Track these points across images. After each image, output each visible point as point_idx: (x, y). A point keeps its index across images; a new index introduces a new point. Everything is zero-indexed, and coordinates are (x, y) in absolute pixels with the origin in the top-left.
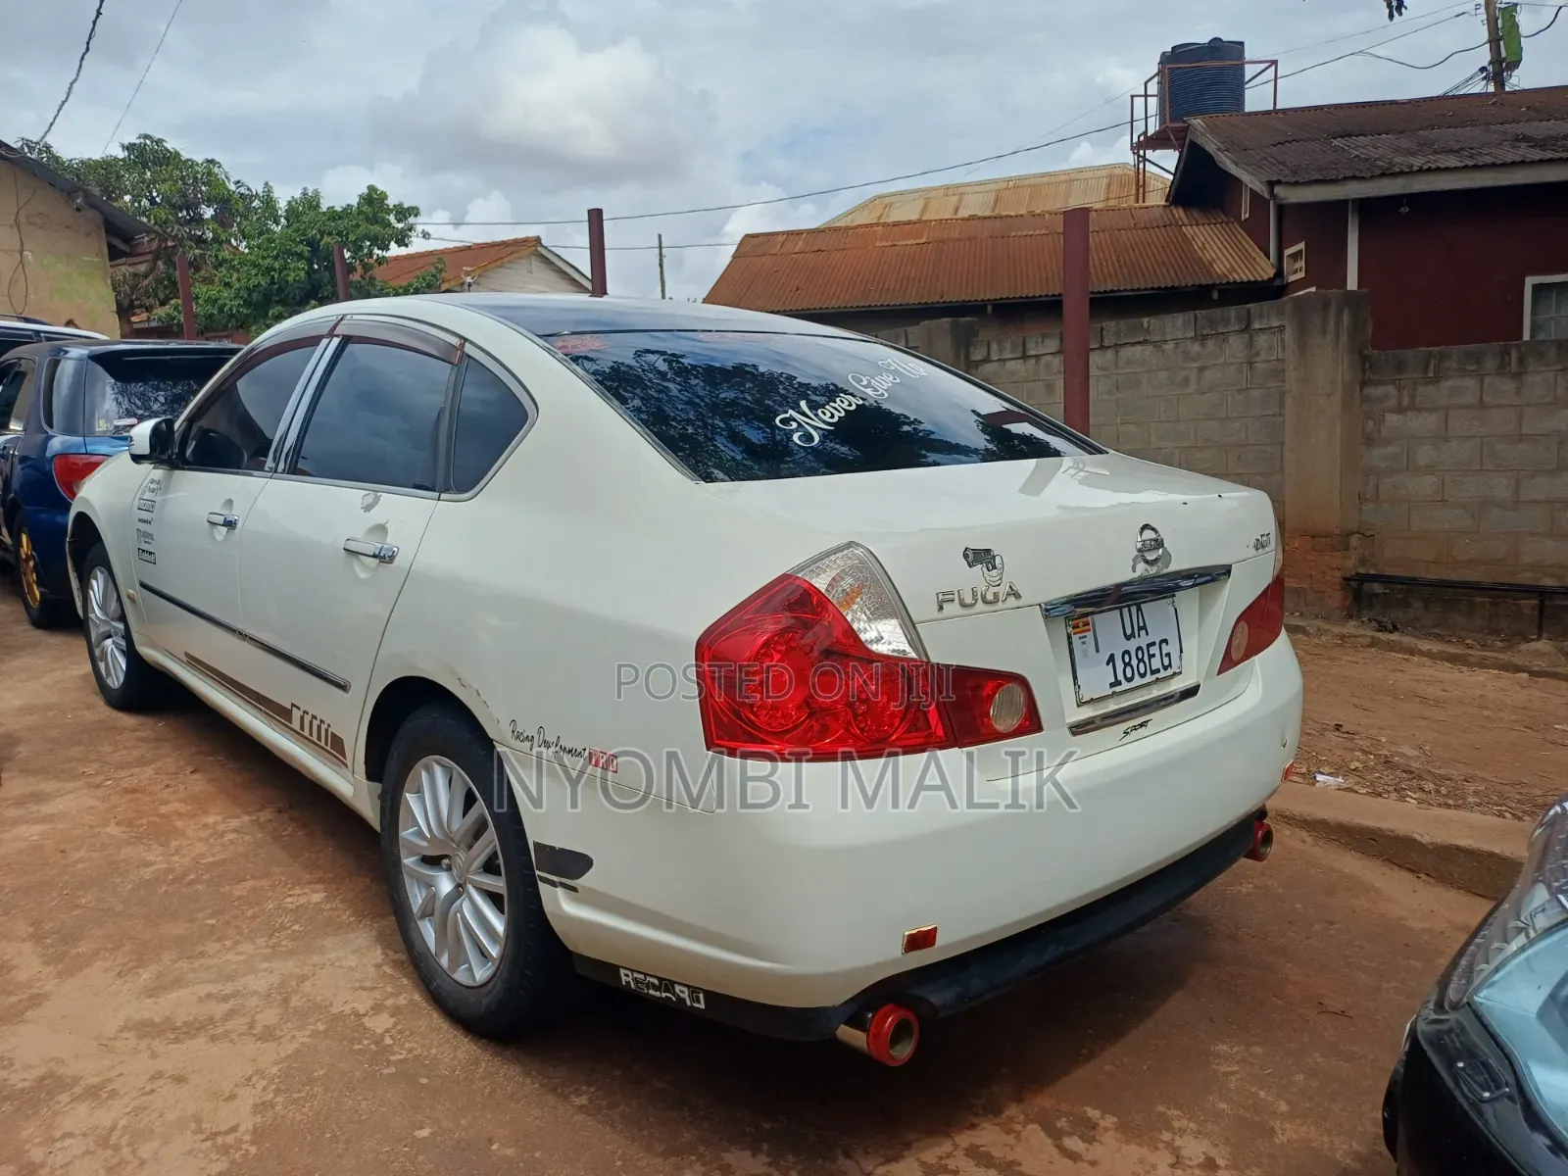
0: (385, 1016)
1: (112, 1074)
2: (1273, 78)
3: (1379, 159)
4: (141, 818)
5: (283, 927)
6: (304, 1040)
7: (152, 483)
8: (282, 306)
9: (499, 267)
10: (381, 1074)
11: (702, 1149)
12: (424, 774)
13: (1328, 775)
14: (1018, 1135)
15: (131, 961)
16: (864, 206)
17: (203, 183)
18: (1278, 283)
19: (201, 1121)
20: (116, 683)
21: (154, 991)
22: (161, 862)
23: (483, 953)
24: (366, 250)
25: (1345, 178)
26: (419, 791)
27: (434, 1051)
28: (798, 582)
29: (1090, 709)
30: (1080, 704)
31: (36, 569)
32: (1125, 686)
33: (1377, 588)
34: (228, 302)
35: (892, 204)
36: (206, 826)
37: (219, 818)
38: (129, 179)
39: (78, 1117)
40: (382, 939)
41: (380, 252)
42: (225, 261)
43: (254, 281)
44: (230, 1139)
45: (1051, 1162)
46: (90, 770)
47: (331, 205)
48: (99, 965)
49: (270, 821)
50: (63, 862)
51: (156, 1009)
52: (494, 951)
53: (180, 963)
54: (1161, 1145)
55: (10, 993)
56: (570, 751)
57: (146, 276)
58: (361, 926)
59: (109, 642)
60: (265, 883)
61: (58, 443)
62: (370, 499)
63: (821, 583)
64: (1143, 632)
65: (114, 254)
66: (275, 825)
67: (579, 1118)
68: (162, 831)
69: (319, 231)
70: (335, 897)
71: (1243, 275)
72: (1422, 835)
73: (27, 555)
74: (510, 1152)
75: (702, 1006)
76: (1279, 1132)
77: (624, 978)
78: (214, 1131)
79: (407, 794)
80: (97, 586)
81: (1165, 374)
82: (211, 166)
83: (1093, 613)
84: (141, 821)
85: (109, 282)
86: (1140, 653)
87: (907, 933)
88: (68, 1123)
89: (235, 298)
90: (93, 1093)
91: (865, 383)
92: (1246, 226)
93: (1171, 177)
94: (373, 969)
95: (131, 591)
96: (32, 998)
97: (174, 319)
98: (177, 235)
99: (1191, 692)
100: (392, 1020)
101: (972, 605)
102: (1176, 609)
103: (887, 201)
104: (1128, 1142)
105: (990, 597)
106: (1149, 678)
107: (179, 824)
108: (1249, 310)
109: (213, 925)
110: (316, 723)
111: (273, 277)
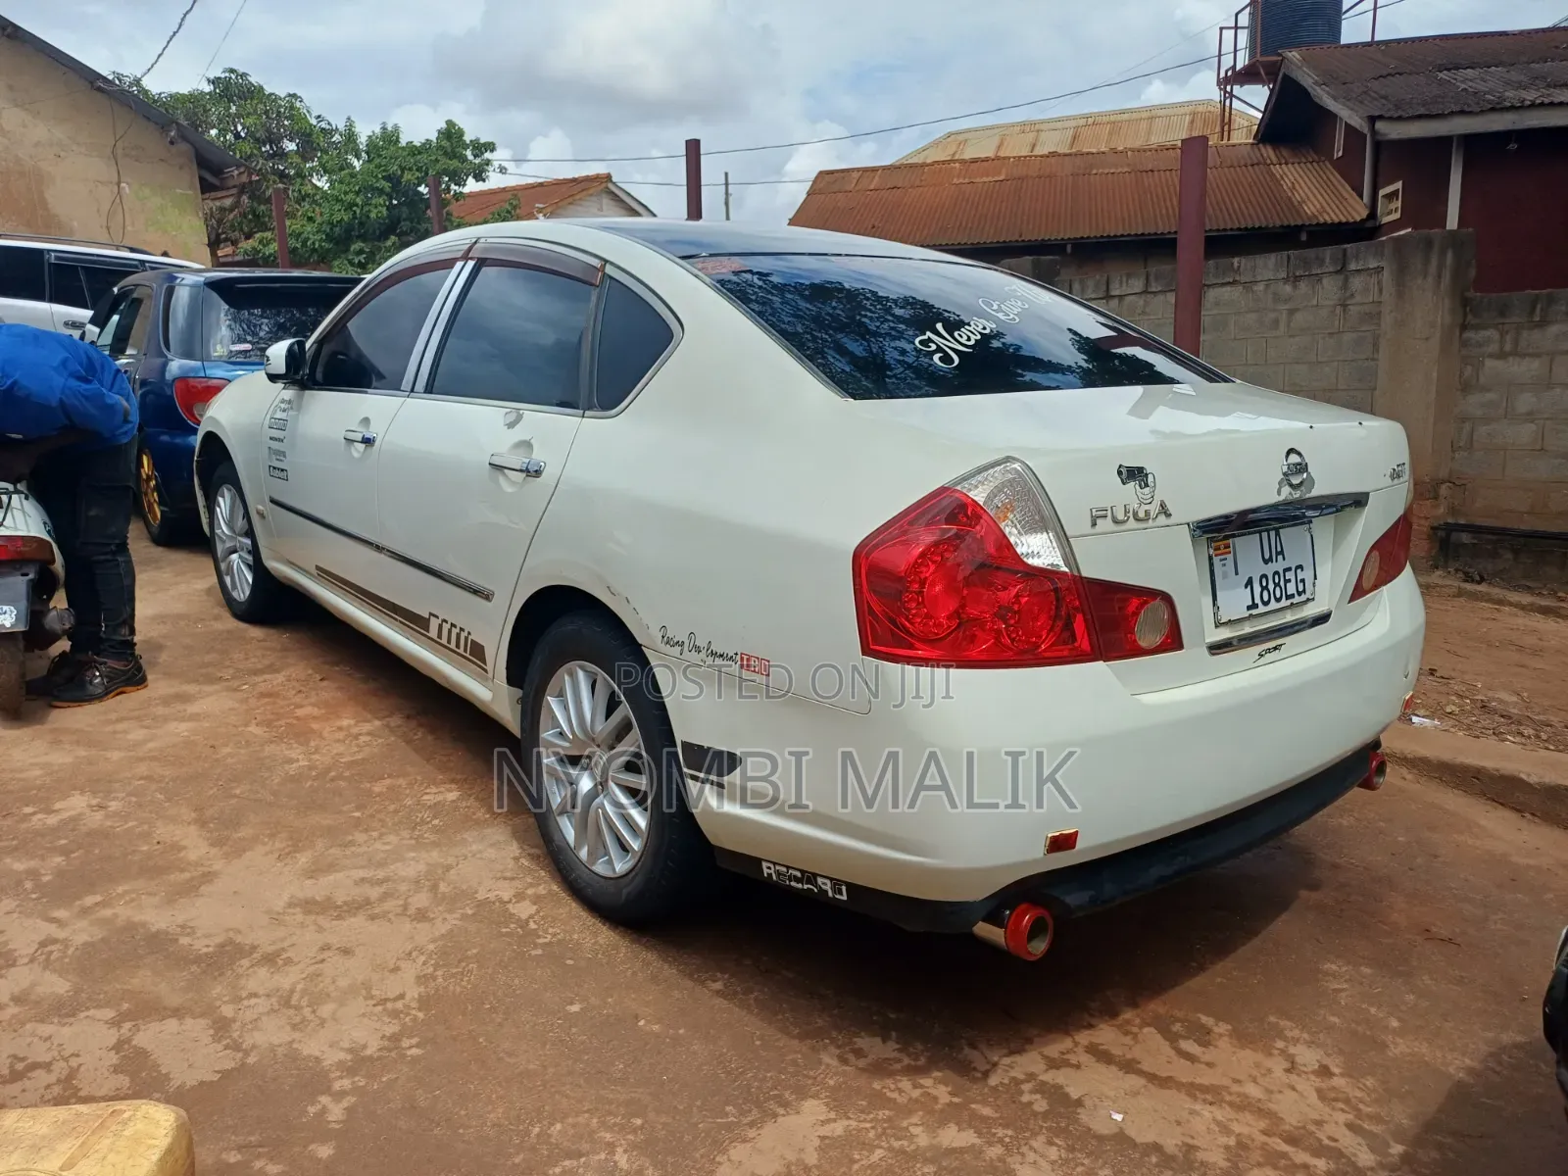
0: (527, 903)
1: (286, 944)
2: (1372, 7)
3: (1488, 93)
4: (278, 720)
5: (423, 822)
6: (455, 922)
7: (282, 402)
8: (363, 242)
9: (570, 204)
10: (530, 955)
11: (834, 1034)
12: (567, 678)
13: (1423, 717)
14: (1135, 1036)
15: (288, 846)
16: (936, 143)
17: (286, 118)
18: (1370, 224)
19: (371, 989)
20: (242, 595)
21: (313, 872)
22: (303, 760)
23: (624, 847)
24: (443, 186)
25: (1452, 113)
26: (561, 694)
27: (576, 936)
28: (957, 495)
29: (1228, 631)
30: (1218, 624)
31: (157, 488)
32: (1262, 609)
33: (1466, 538)
34: (311, 236)
35: (966, 140)
36: (340, 729)
37: (352, 722)
38: (215, 113)
39: (260, 979)
40: (519, 835)
41: (457, 188)
42: (308, 195)
43: (337, 217)
44: (399, 1005)
45: (1168, 1062)
46: (227, 674)
47: (410, 140)
48: (260, 849)
49: (399, 726)
50: (214, 757)
51: (316, 889)
52: (636, 845)
53: (332, 851)
54: (1276, 1052)
55: (182, 871)
56: (721, 656)
57: (231, 210)
58: (496, 822)
59: (234, 556)
60: (402, 782)
61: (176, 366)
62: (512, 417)
63: (979, 496)
64: (1280, 557)
65: (206, 187)
66: (405, 729)
67: (719, 1001)
68: (301, 733)
69: (400, 166)
70: (470, 796)
71: (1333, 216)
72: (1529, 775)
73: (147, 475)
74: (656, 1028)
75: (845, 898)
76: (1392, 1046)
77: (766, 871)
78: (383, 997)
79: (549, 698)
80: (224, 504)
81: (1253, 316)
82: (293, 101)
83: (1234, 536)
84: (280, 722)
85: (201, 215)
86: (1277, 577)
87: (1050, 835)
88: (252, 985)
89: (317, 232)
90: (270, 959)
91: (995, 307)
92: (1338, 165)
93: (1260, 115)
94: (513, 862)
95: (260, 507)
96: (204, 875)
97: (259, 252)
98: (261, 169)
99: (1323, 619)
100: (535, 907)
101: (1123, 522)
102: (1312, 536)
103: (961, 138)
104: (1243, 1047)
105: (1141, 515)
106: (1284, 603)
107: (315, 726)
108: (1345, 250)
109: (359, 818)
110: (455, 631)
111: (355, 212)
